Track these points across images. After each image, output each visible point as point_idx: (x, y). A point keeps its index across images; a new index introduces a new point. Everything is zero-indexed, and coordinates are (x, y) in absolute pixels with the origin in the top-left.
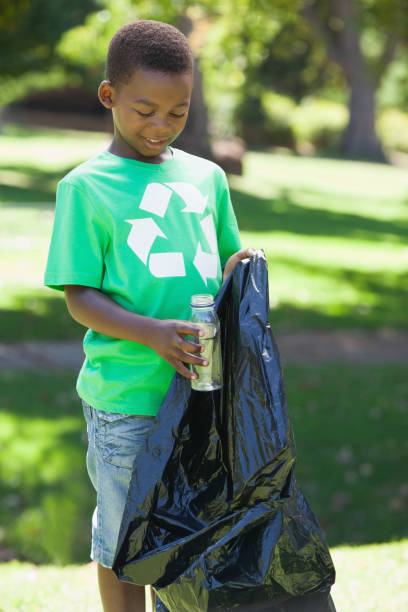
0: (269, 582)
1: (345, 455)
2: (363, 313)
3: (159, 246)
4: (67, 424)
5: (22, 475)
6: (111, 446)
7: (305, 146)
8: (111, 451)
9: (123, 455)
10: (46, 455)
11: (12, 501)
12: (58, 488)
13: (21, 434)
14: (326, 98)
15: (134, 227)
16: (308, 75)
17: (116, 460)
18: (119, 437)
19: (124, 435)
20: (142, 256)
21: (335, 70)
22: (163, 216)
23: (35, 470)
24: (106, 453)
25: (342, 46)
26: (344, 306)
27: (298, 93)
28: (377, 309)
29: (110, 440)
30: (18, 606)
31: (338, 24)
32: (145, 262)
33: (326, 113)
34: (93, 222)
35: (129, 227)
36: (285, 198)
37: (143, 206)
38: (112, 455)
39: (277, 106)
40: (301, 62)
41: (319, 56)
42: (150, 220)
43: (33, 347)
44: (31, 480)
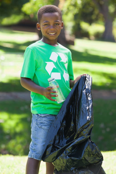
0: (83, 159)
1: (102, 125)
2: (108, 85)
3: (54, 70)
4: (23, 116)
5: (10, 129)
6: (42, 123)
7: (92, 37)
8: (41, 125)
9: (45, 126)
10: (17, 124)
11: (7, 137)
12: (20, 134)
13: (10, 118)
14: (99, 24)
15: (47, 64)
16: (94, 17)
17: (43, 127)
18: (45, 120)
19: (46, 120)
20: (49, 73)
21: (101, 15)
22: (56, 62)
23: (14, 128)
24: (40, 125)
25: (103, 9)
26: (102, 83)
27: (90, 22)
28: (112, 84)
29: (41, 121)
30: (8, 167)
31: (102, 3)
32: (50, 74)
33: (98, 28)
34: (35, 61)
35: (46, 64)
36: (86, 52)
37: (50, 58)
38: (42, 126)
39: (84, 25)
40: (92, 13)
41: (97, 12)
42: (52, 62)
43: (14, 94)
44: (13, 131)
